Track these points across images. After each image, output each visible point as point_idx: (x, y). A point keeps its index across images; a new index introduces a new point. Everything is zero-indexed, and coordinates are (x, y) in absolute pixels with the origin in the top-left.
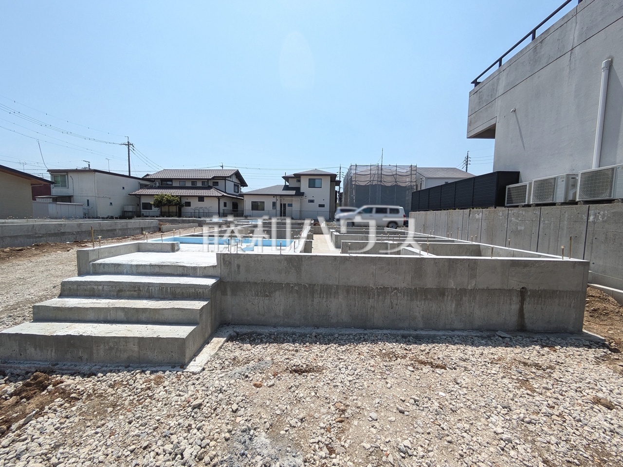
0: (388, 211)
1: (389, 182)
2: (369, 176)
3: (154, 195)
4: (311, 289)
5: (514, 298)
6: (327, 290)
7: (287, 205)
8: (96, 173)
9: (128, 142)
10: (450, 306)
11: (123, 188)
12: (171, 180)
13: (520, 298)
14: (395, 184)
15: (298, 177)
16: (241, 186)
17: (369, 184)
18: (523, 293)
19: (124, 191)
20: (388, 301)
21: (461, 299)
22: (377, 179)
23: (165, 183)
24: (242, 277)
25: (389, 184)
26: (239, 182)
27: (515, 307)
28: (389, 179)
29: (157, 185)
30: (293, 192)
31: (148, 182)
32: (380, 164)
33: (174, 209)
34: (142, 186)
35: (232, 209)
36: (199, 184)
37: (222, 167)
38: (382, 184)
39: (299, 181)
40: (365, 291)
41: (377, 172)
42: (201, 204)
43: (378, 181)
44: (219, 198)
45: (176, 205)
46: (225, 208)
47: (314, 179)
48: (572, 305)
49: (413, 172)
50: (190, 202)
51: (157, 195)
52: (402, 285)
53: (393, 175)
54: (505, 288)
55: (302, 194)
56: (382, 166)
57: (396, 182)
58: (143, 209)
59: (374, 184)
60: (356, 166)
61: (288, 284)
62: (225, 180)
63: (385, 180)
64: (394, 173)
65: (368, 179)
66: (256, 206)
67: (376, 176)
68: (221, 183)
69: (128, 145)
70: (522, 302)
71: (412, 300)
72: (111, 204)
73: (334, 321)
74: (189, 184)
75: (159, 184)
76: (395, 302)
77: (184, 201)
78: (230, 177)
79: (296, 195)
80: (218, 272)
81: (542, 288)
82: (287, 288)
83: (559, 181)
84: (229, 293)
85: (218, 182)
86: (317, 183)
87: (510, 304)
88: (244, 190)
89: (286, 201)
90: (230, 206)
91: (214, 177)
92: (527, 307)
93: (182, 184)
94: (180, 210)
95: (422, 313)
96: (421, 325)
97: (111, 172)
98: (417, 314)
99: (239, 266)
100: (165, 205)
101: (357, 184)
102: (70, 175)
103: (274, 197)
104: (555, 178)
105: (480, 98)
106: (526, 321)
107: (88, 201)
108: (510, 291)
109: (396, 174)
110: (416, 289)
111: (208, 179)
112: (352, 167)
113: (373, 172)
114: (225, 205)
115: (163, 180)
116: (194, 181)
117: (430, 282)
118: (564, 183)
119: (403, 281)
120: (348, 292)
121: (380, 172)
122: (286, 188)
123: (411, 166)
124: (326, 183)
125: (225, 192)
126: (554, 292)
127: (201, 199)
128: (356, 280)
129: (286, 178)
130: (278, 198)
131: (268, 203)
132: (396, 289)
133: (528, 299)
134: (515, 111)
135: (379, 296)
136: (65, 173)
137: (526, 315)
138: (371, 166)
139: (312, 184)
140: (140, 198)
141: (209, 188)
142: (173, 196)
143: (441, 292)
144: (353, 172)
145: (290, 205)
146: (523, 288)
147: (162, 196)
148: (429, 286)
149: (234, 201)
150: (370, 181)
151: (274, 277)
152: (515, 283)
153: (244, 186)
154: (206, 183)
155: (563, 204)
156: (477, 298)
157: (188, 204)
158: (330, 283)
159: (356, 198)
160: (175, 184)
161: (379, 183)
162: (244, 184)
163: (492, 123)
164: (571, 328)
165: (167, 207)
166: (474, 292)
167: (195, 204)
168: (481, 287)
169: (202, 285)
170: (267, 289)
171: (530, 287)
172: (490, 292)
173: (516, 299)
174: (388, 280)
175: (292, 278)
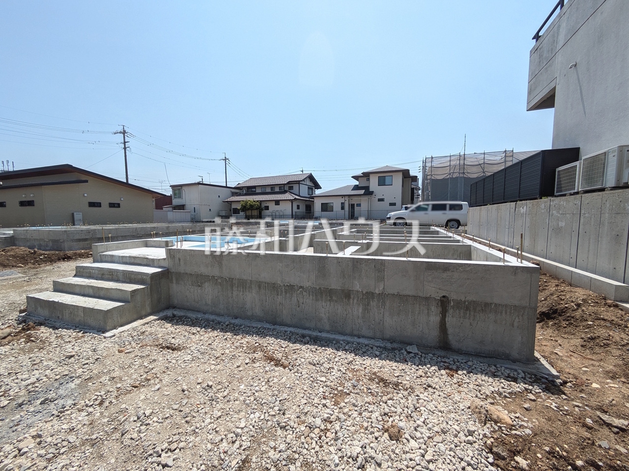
0: (448, 207)
1: (475, 174)
2: (449, 168)
3: (240, 201)
4: (230, 283)
5: (433, 308)
6: (243, 284)
7: (355, 205)
8: (200, 185)
9: (225, 158)
10: (356, 310)
11: (219, 196)
12: (254, 187)
13: (440, 309)
14: (482, 175)
15: (366, 175)
16: (315, 189)
17: (449, 176)
18: (444, 302)
19: (219, 199)
20: (294, 299)
21: (368, 304)
22: (458, 171)
23: (250, 190)
24: (182, 269)
25: (475, 176)
26: (314, 186)
27: (435, 319)
28: (474, 169)
29: (245, 192)
30: (362, 192)
31: (239, 190)
32: (462, 153)
33: (255, 213)
34: (234, 194)
35: (305, 211)
36: (277, 189)
37: (302, 171)
38: (465, 176)
39: (368, 180)
40: (273, 287)
41: (458, 162)
42: (277, 208)
43: (459, 173)
44: (292, 201)
45: (257, 209)
46: (298, 210)
47: (384, 176)
48: (516, 324)
49: (508, 159)
50: (268, 206)
51: (243, 201)
52: (307, 284)
53: (480, 164)
54: (421, 294)
55: (371, 193)
56: (464, 155)
57: (484, 172)
58: (233, 214)
59: (454, 176)
60: (432, 158)
61: (213, 277)
62: (299, 184)
63: (469, 171)
64: (482, 162)
65: (448, 171)
66: (325, 207)
67: (458, 167)
68: (296, 187)
69: (225, 160)
70: (444, 313)
71: (317, 300)
72: (210, 210)
73: (249, 313)
74: (269, 190)
75: (246, 191)
76: (301, 301)
77: (264, 205)
78: (303, 180)
79: (364, 194)
80: (166, 264)
81: (470, 298)
82: (212, 279)
83: (611, 156)
84: (174, 281)
85: (293, 187)
86: (388, 180)
87: (428, 314)
88: (318, 192)
89: (355, 201)
90: (303, 209)
91: (290, 182)
92: (450, 320)
93: (263, 190)
94: (260, 213)
95: (327, 314)
96: (327, 327)
97: (211, 184)
98: (323, 315)
99: (179, 259)
100: (249, 209)
101: (433, 178)
102: (183, 188)
103: (342, 198)
104: (605, 153)
105: (541, 56)
106: (450, 337)
107: (194, 208)
108: (427, 299)
109: (484, 163)
110: (320, 288)
111: (284, 184)
112: (427, 159)
113: (453, 163)
114: (298, 207)
115: (249, 188)
116: (272, 186)
117: (335, 283)
118: (615, 158)
119: (307, 280)
120: (260, 287)
121: (462, 162)
122: (356, 188)
123: (506, 151)
124: (398, 180)
125: (299, 196)
126: (487, 305)
127: (277, 202)
128: (266, 276)
129: (356, 178)
130: (347, 198)
131: (336, 204)
132: (301, 287)
133: (451, 311)
134: (575, 65)
135: (286, 293)
136: (180, 188)
137: (450, 331)
138: (450, 156)
139: (382, 182)
140: (231, 205)
141: (285, 192)
142: (254, 201)
143: (347, 295)
144: (429, 165)
145: (359, 205)
146: (444, 297)
147: (246, 202)
148: (333, 287)
149: (308, 203)
150: (450, 174)
151: (204, 270)
152: (433, 290)
153: (318, 189)
154: (282, 188)
155: (614, 188)
156: (388, 304)
157: (267, 208)
158: (245, 277)
159: (431, 194)
160: (258, 190)
161: (461, 175)
162: (318, 186)
163: (552, 86)
164: (515, 354)
165: (250, 211)
166: (382, 296)
167: (273, 207)
168: (391, 292)
169: (145, 273)
170: (200, 280)
171: (453, 296)
172: (402, 298)
173: (435, 310)
174: (294, 278)
175: (216, 272)
